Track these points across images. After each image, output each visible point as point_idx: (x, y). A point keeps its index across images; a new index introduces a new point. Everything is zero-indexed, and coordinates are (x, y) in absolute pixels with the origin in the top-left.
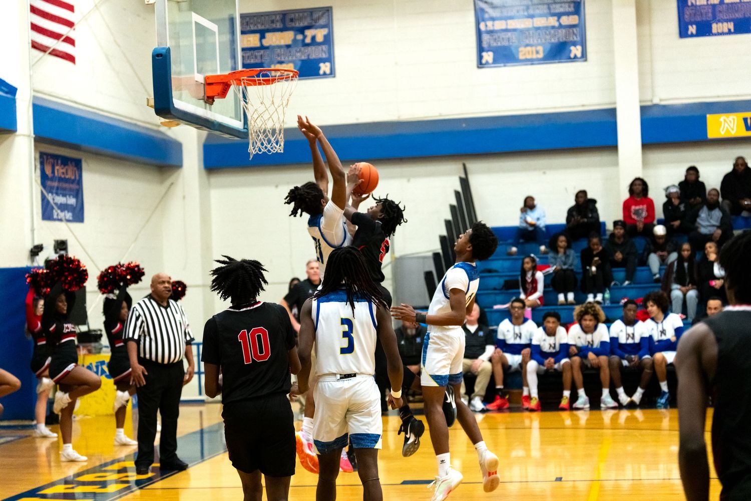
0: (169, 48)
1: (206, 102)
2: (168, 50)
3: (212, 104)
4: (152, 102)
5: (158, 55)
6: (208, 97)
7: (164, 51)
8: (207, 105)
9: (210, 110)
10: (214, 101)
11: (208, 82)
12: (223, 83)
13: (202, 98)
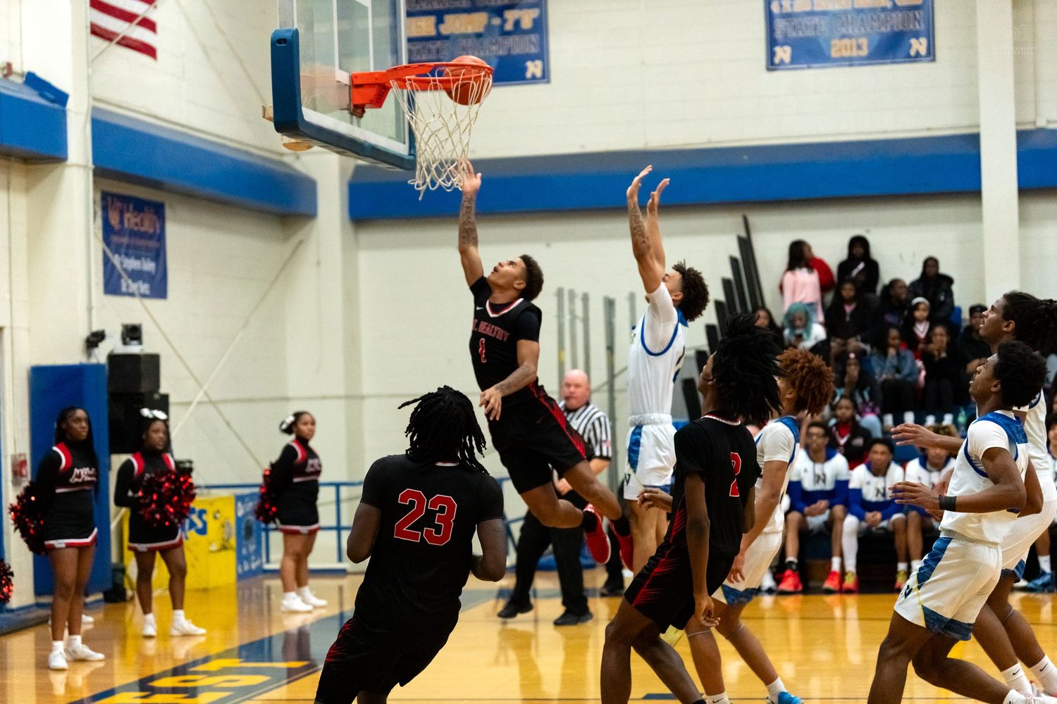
0: (297, 30)
1: (352, 114)
2: (296, 33)
3: (361, 116)
4: (270, 113)
5: (280, 41)
6: (356, 106)
7: (288, 35)
8: (354, 117)
9: (359, 125)
10: (363, 111)
11: (355, 83)
12: (378, 84)
13: (346, 107)
